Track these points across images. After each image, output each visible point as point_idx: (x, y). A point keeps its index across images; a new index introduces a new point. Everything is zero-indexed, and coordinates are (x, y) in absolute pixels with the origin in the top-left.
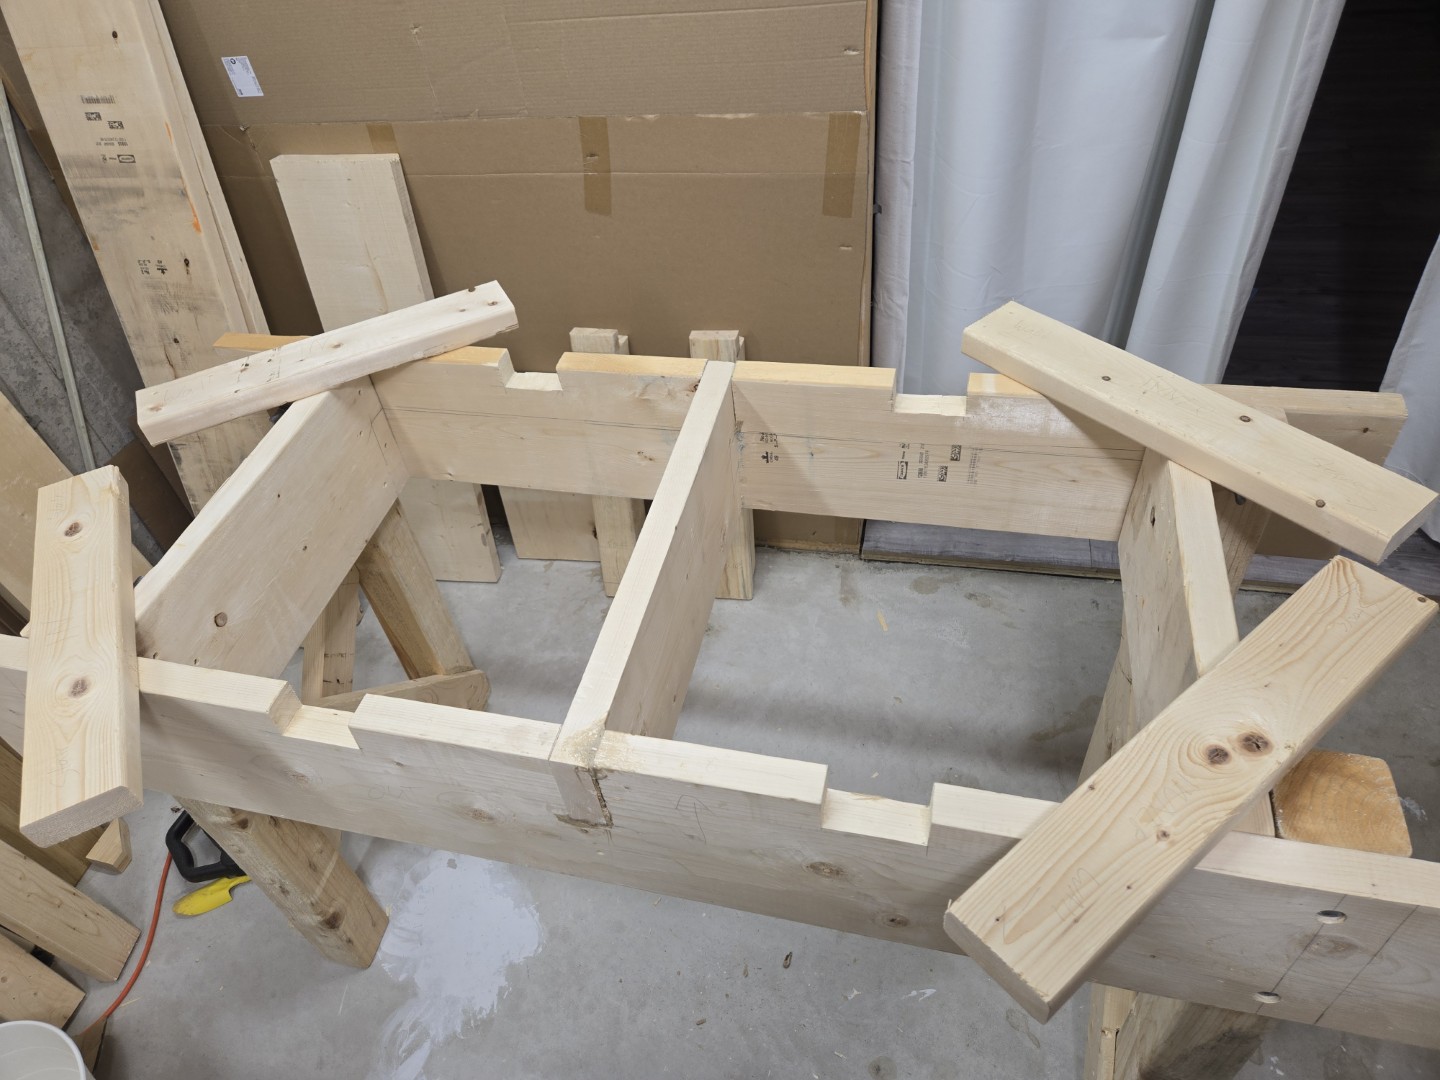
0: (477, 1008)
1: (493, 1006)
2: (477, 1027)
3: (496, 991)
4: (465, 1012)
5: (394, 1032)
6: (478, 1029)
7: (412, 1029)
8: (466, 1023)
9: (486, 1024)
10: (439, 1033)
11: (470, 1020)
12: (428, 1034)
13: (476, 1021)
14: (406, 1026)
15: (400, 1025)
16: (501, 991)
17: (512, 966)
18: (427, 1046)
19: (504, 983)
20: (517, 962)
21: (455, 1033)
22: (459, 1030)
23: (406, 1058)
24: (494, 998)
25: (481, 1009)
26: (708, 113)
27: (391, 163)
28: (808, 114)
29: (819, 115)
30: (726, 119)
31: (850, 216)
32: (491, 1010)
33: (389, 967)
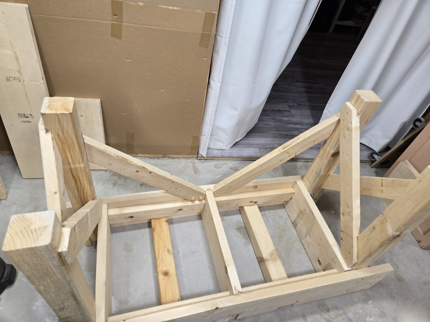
26: (163, 5)
27: (26, 8)
28: (198, 11)
29: (202, 12)
30: (169, 9)
31: (208, 48)
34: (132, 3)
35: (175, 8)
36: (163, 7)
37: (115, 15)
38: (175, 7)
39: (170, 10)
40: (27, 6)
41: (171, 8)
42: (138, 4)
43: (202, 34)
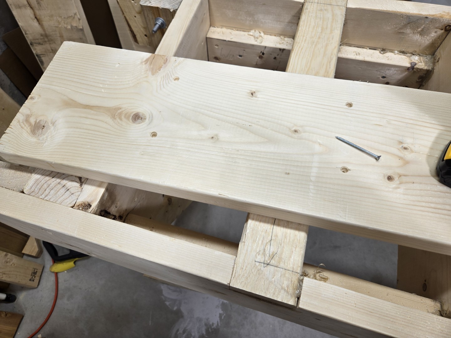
0: (211, 323)
1: (218, 322)
2: (212, 332)
3: (218, 316)
4: (206, 325)
5: (176, 334)
7: (184, 332)
8: (207, 331)
10: (196, 334)
11: (209, 329)
12: (191, 335)
13: (211, 329)
14: (181, 331)
15: (178, 331)
16: (221, 315)
17: (224, 304)
19: (221, 312)
20: (226, 302)
21: (203, 335)
22: (205, 333)
24: (218, 319)
25: (213, 324)
32: (218, 324)
33: (167, 303)
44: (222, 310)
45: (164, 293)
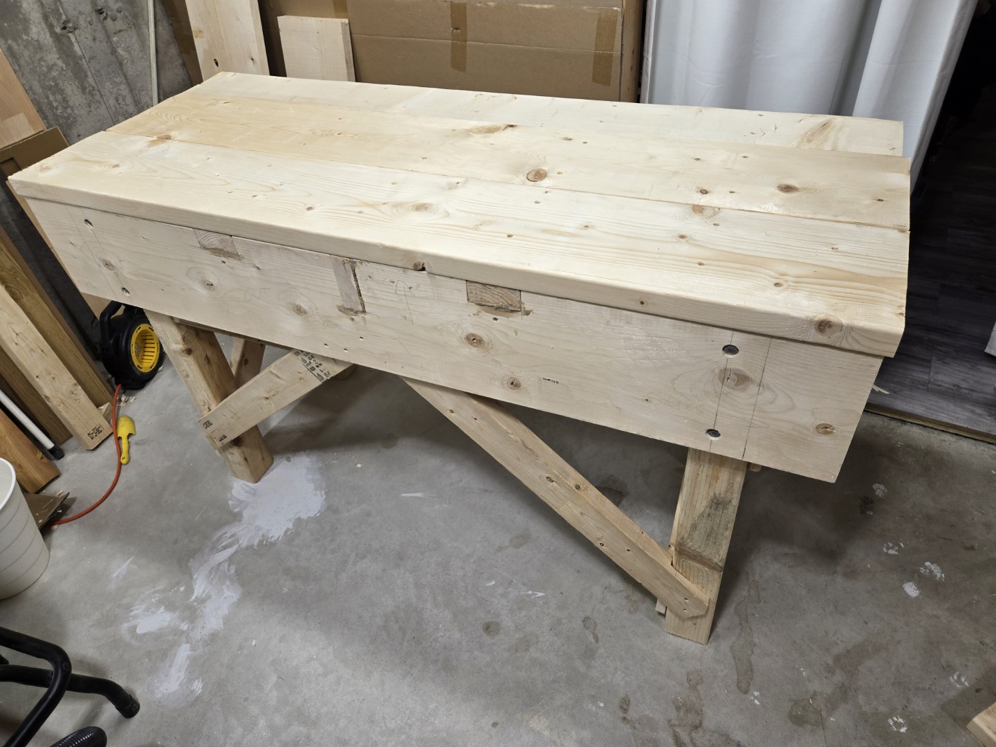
0: (270, 536)
1: (279, 536)
2: (266, 545)
3: (284, 529)
4: (263, 536)
5: (221, 536)
6: (266, 546)
7: (231, 537)
8: (261, 542)
9: (273, 544)
10: (244, 542)
11: (264, 540)
12: (238, 542)
13: (267, 542)
14: (228, 535)
15: (225, 533)
16: (288, 530)
17: (299, 519)
18: (235, 547)
19: (291, 526)
20: (302, 517)
21: (253, 545)
22: (256, 543)
23: (221, 550)
24: (282, 533)
25: (272, 537)
26: (525, 3)
27: (342, 23)
28: (585, 7)
29: (592, 9)
30: (535, 8)
31: (609, 84)
32: (278, 538)
33: (230, 502)
34: (479, 5)
35: (546, 6)
36: (525, 7)
37: (457, 29)
38: (545, 3)
39: (537, 10)
40: (346, 21)
41: (537, 6)
42: (487, 5)
43: (596, 56)
44: (293, 525)
45: (234, 492)
